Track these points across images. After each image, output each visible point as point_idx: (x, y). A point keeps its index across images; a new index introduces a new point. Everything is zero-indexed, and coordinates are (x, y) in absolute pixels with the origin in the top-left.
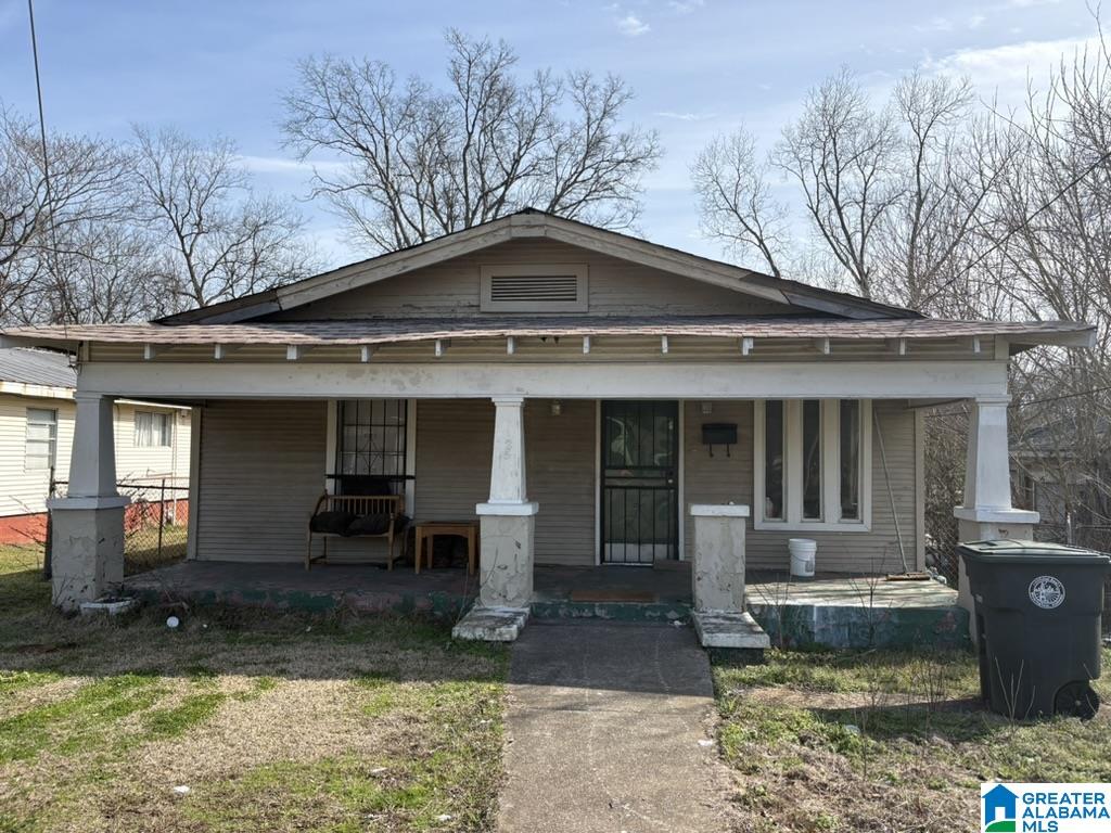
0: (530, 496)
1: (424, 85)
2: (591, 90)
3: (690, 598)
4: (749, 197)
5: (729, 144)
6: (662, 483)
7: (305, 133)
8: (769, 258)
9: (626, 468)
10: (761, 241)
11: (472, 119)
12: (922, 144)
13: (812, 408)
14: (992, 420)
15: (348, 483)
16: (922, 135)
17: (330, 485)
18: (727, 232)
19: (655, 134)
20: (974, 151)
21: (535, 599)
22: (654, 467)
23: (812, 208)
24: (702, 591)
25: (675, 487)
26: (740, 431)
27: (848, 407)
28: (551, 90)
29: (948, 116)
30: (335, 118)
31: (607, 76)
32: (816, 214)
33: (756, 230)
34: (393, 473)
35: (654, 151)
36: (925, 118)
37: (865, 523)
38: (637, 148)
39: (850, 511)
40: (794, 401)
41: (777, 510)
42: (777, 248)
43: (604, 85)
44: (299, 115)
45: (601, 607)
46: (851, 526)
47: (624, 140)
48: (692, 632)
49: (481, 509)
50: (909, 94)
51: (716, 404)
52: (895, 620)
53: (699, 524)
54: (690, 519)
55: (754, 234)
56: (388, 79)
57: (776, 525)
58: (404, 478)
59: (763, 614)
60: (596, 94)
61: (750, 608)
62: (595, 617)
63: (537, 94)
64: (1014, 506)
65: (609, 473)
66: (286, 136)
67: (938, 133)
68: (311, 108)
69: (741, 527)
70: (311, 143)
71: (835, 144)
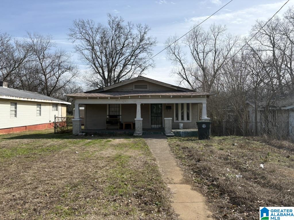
0: (142, 118)
1: (101, 25)
2: (141, 28)
3: (164, 131)
4: (178, 50)
5: (173, 38)
6: (160, 115)
7: (74, 37)
8: (182, 65)
9: (154, 113)
10: (180, 61)
11: (113, 34)
12: (216, 39)
13: (182, 105)
14: (204, 106)
15: (110, 116)
16: (216, 37)
17: (108, 117)
18: (172, 59)
19: (156, 38)
20: (228, 41)
21: (143, 131)
22: (159, 113)
23: (192, 53)
24: (166, 129)
25: (162, 116)
26: (172, 107)
27: (188, 104)
28: (131, 26)
29: (221, 33)
30: (81, 33)
31: (145, 24)
32: (193, 54)
33: (179, 58)
34: (118, 115)
35: (156, 42)
36: (216, 34)
37: (190, 121)
38: (152, 41)
39: (188, 119)
40: (180, 103)
41: (177, 119)
42: (184, 62)
43: (144, 27)
44: (73, 33)
45: (152, 132)
46: (188, 121)
47: (149, 39)
48: (165, 134)
49: (135, 119)
50: (213, 28)
51: (168, 104)
52: (192, 133)
53: (165, 121)
54: (164, 120)
55: (179, 59)
56: (93, 24)
57: (177, 121)
58: (120, 115)
59: (174, 132)
60: (142, 29)
61: (172, 132)
62: (151, 134)
63: (128, 27)
64: (207, 117)
65: (152, 114)
66: (69, 37)
67: (220, 37)
68: (76, 31)
69: (171, 121)
70: (75, 39)
71: (197, 39)
